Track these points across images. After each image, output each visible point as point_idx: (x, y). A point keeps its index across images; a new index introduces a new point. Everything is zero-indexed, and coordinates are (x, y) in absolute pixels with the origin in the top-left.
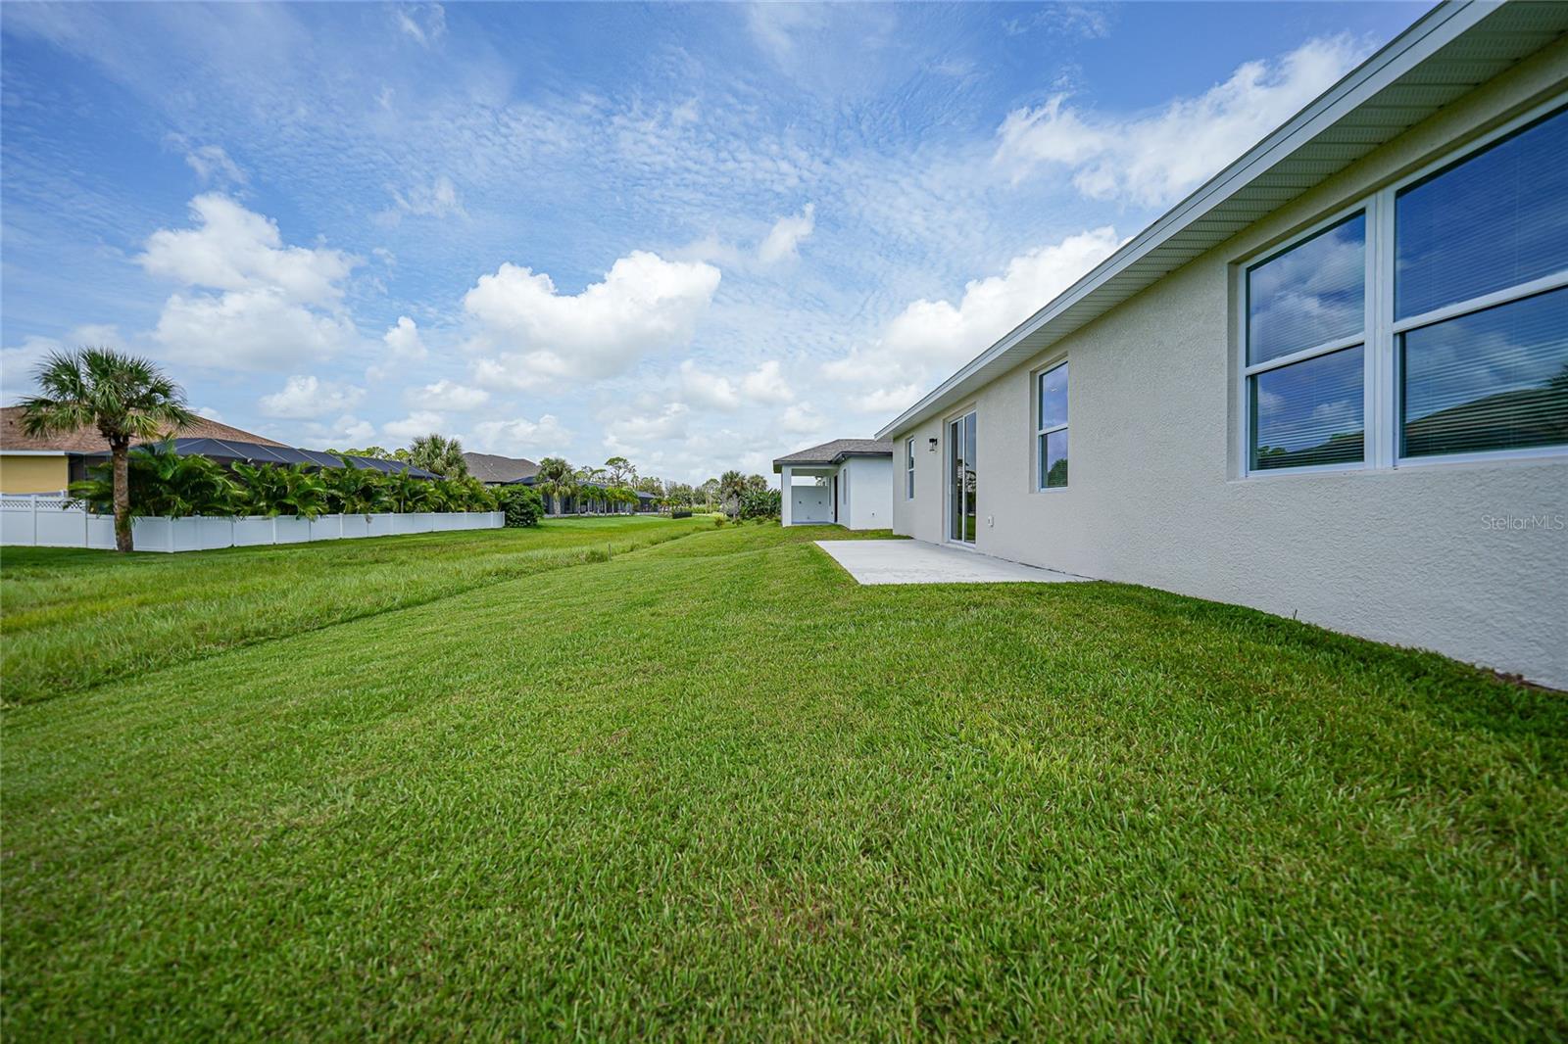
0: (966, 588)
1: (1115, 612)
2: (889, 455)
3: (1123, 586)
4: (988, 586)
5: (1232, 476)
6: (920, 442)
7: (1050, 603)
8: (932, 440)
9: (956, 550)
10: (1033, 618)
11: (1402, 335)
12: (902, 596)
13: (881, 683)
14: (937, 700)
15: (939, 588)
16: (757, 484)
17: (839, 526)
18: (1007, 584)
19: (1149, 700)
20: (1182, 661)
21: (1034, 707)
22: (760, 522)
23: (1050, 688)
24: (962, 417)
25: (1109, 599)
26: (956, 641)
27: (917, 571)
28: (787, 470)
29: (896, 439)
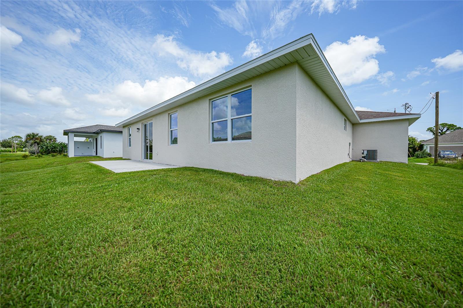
0: (152, 171)
1: (188, 173)
2: (121, 132)
3: (190, 167)
4: (158, 170)
5: (209, 143)
6: (133, 130)
7: (174, 172)
8: (138, 129)
9: (146, 162)
10: (170, 176)
11: (232, 119)
12: (132, 174)
13: (130, 196)
14: (147, 197)
15: (144, 171)
16: (51, 140)
17: (99, 157)
18: (163, 169)
19: (194, 187)
20: (200, 180)
21: (172, 193)
22: (53, 156)
23: (175, 189)
24: (148, 122)
25: (186, 170)
26: (151, 183)
27: (135, 168)
28: (71, 135)
29: (124, 127)
